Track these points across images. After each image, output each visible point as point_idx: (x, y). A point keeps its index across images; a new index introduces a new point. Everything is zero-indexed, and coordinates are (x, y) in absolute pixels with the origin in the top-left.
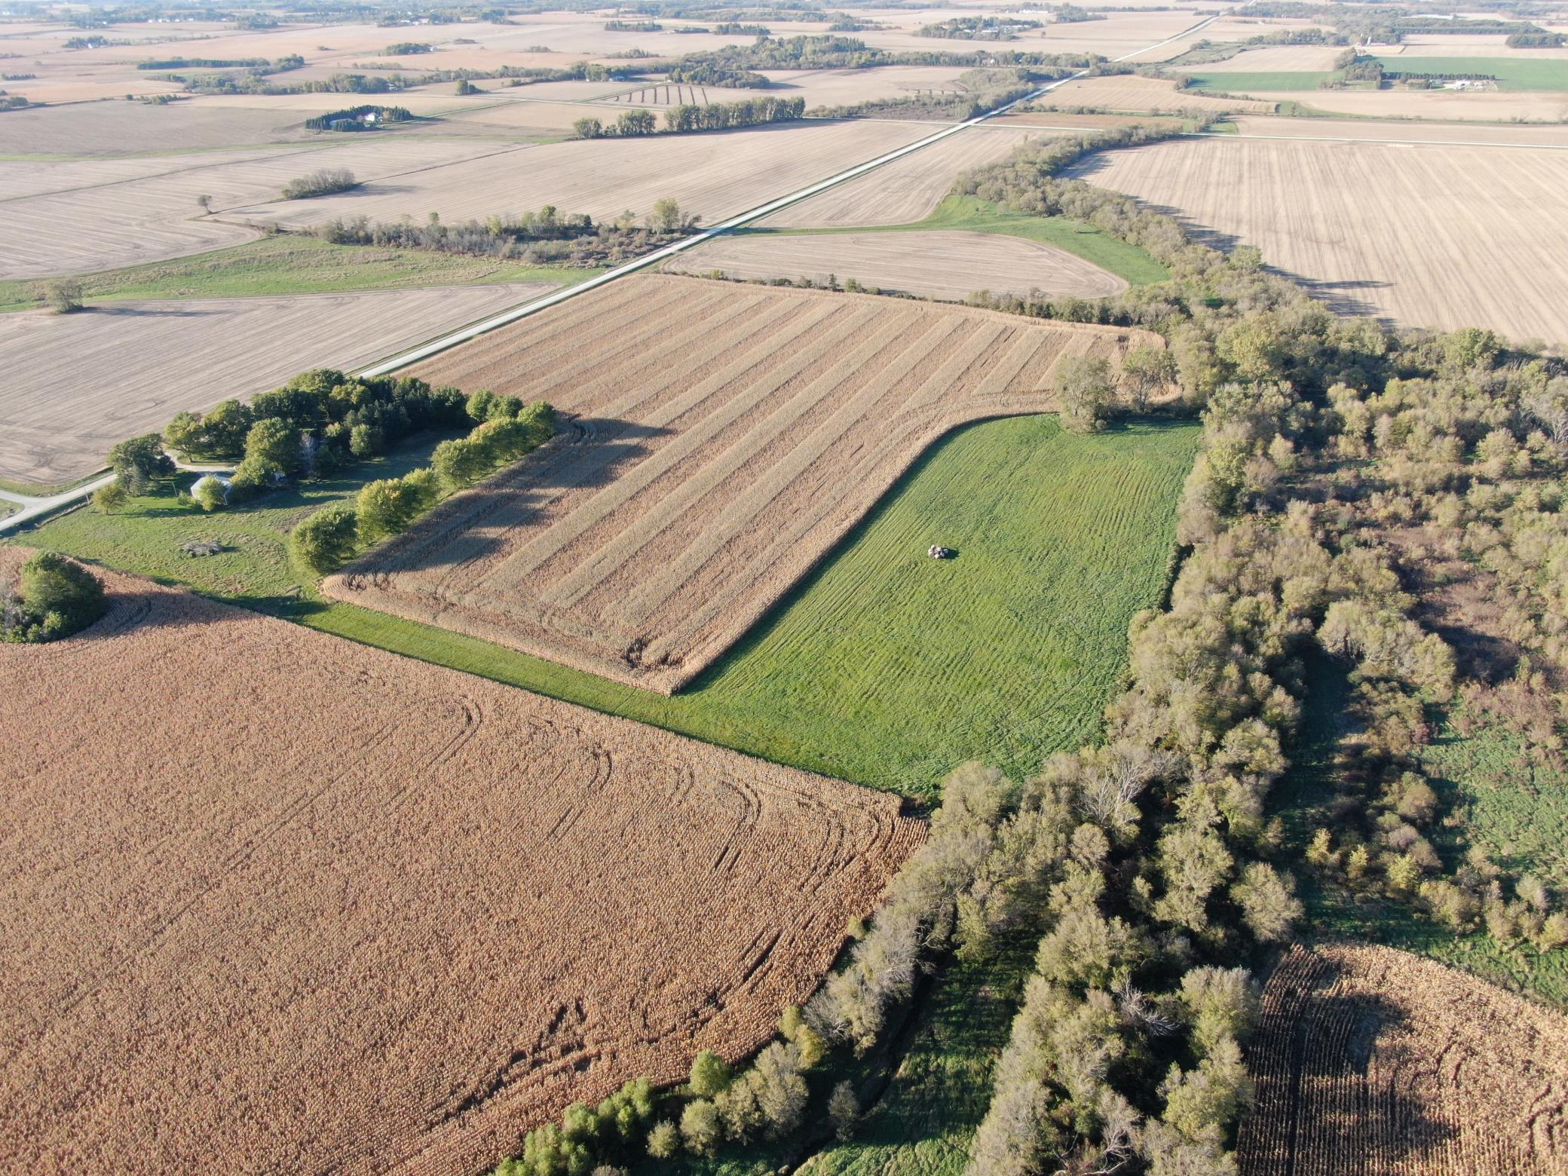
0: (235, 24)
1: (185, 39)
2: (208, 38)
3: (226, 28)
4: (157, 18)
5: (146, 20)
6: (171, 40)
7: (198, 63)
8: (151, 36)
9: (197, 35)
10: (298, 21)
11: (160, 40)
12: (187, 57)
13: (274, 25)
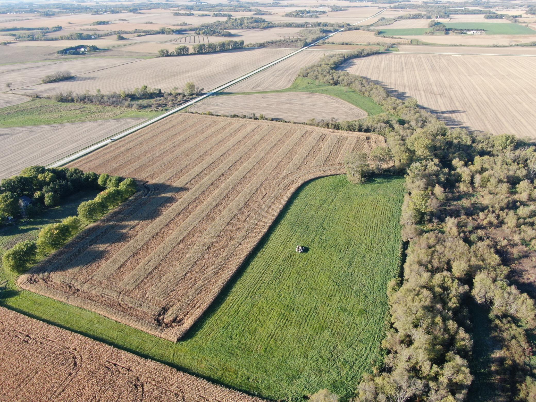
0: (39, 14)
1: (19, 20)
2: (28, 19)
3: (36, 16)
4: (11, 12)
5: (6, 13)
6: (14, 20)
7: (23, 29)
8: (7, 19)
9: (24, 19)
10: (62, 13)
11: (10, 21)
12: (18, 27)
13: (53, 14)
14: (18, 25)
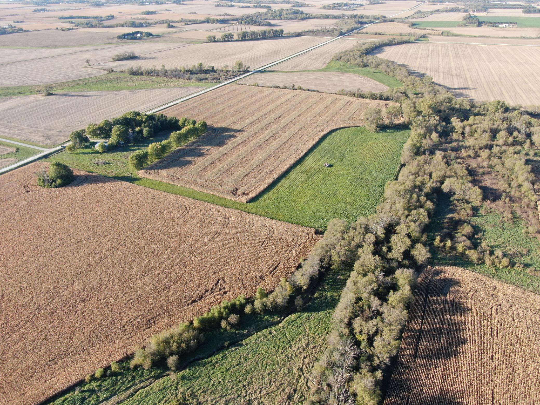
0: (89, 4)
1: (73, 9)
2: (81, 9)
3: (86, 6)
4: (63, 2)
5: (59, 3)
6: (68, 9)
7: (79, 17)
8: (61, 8)
9: (77, 8)
10: (110, 3)
11: (65, 10)
12: (74, 15)
13: (103, 5)
14: (75, 14)
